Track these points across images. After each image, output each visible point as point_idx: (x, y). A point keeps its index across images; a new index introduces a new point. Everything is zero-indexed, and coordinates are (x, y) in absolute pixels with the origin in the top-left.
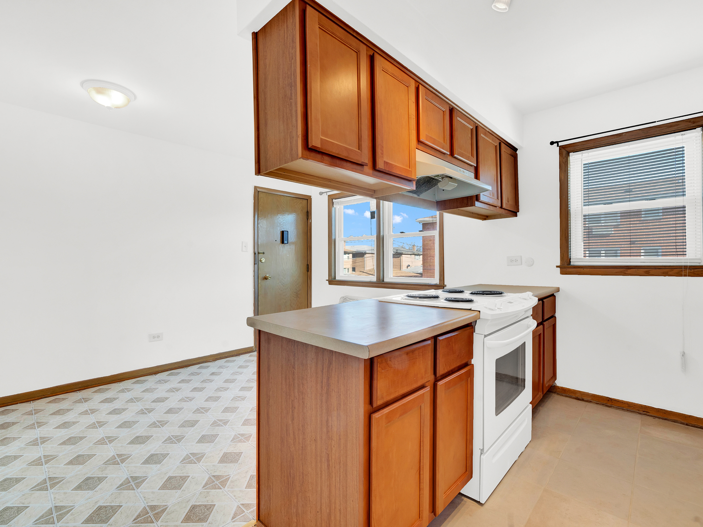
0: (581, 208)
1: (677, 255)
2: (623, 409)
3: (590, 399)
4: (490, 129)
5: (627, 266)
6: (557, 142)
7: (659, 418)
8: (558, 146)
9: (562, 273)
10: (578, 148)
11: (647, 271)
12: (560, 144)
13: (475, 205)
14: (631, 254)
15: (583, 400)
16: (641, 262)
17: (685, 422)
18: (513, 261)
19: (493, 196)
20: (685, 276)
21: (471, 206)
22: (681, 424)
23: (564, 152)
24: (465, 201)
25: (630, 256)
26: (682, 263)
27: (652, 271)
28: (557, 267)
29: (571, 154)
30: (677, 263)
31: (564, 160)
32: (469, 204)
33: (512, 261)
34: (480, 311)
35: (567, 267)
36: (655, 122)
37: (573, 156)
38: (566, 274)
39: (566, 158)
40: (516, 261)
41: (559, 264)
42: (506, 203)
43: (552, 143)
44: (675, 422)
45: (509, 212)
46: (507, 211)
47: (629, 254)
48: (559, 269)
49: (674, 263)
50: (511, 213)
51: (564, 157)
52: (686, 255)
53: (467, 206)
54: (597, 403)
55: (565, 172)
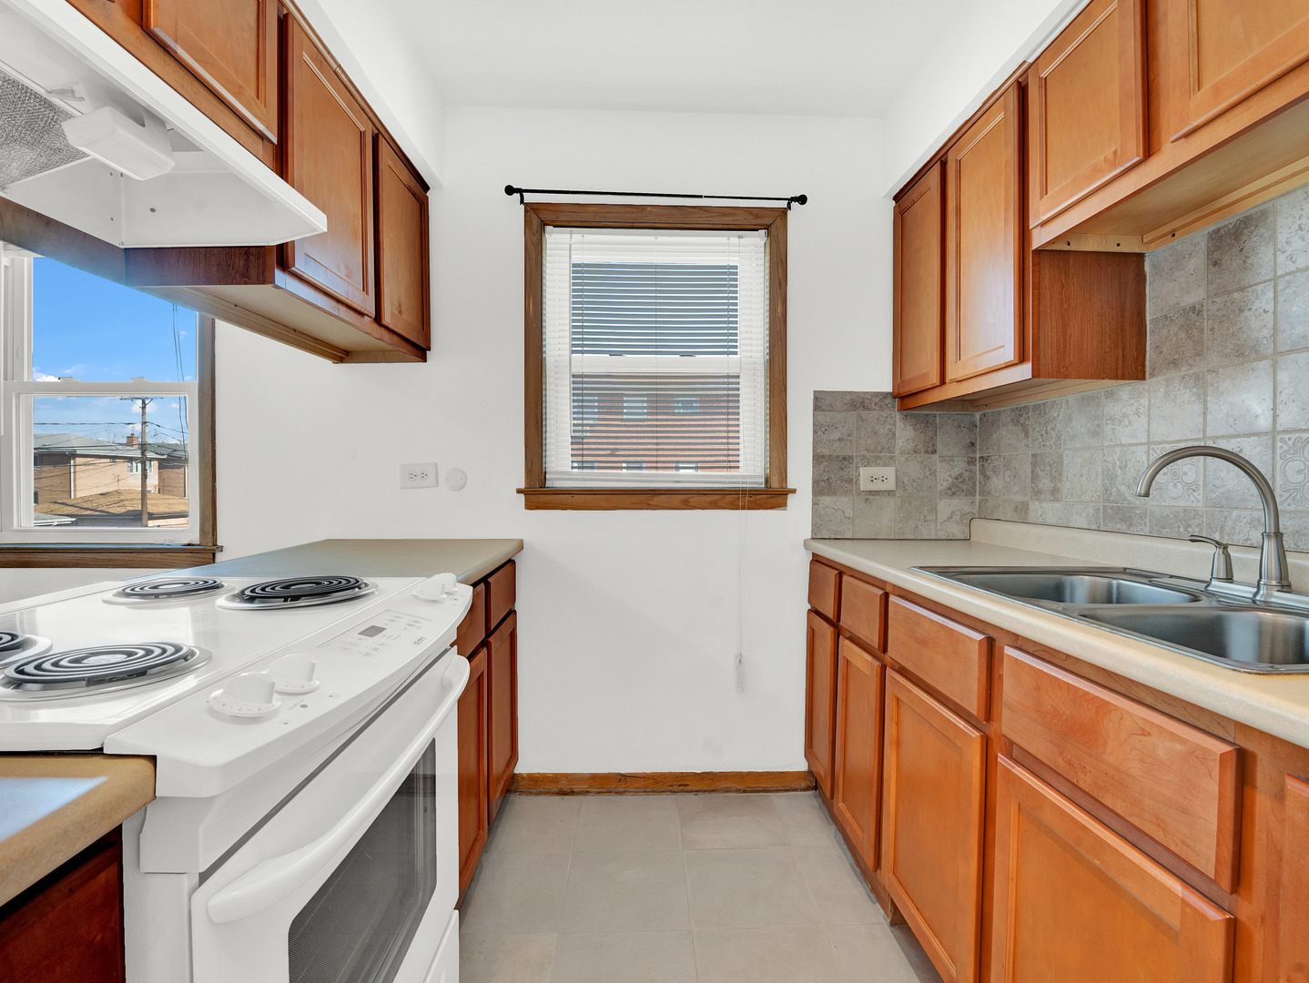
0: (568, 358)
1: (730, 467)
2: (645, 792)
3: (585, 787)
4: (339, 66)
5: (652, 490)
6: (520, 191)
7: (704, 791)
8: (522, 201)
9: (529, 506)
10: (563, 218)
11: (684, 501)
12: (529, 198)
13: (272, 282)
14: (658, 465)
15: (572, 793)
16: (675, 482)
17: (742, 787)
18: (416, 477)
19: (349, 276)
20: (743, 508)
21: (259, 283)
22: (736, 792)
23: (536, 222)
24: (240, 263)
25: (656, 468)
26: (738, 483)
27: (694, 499)
28: (519, 491)
29: (549, 228)
30: (730, 483)
31: (535, 239)
32: (253, 272)
33: (413, 476)
34: (153, 759)
35: (539, 493)
36: (701, 197)
37: (554, 235)
38: (538, 508)
39: (538, 235)
40: (424, 475)
41: (522, 486)
42: (392, 313)
43: (510, 190)
44: (727, 792)
45: (403, 343)
46: (396, 339)
47: (654, 465)
48: (522, 497)
49: (725, 483)
50: (408, 347)
51: (535, 231)
52: (738, 467)
53: (245, 279)
54: (599, 793)
55: (537, 267)
